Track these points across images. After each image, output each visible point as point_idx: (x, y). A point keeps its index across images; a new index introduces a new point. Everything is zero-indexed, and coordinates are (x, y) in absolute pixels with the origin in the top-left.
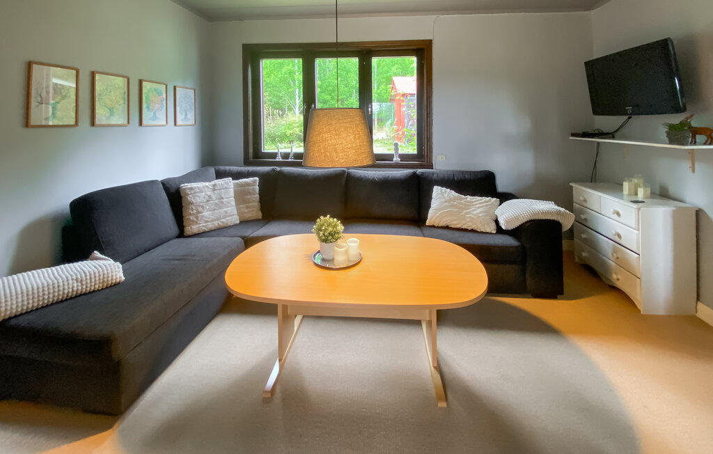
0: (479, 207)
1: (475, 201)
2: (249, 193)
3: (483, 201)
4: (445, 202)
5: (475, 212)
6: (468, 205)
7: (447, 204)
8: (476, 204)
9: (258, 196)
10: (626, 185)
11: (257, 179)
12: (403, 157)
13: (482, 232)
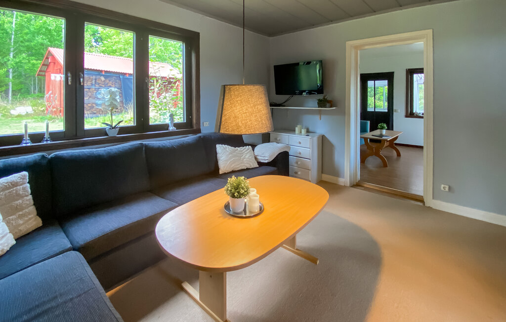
0: (247, 153)
1: (243, 150)
2: (19, 196)
3: (246, 149)
4: (229, 154)
5: (247, 157)
6: (240, 154)
7: (231, 155)
8: (244, 152)
9: (30, 197)
10: (297, 129)
11: (26, 173)
12: (177, 125)
13: (253, 168)
